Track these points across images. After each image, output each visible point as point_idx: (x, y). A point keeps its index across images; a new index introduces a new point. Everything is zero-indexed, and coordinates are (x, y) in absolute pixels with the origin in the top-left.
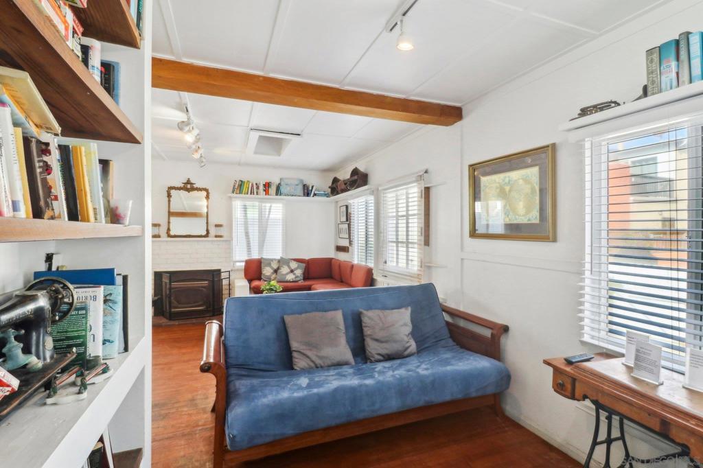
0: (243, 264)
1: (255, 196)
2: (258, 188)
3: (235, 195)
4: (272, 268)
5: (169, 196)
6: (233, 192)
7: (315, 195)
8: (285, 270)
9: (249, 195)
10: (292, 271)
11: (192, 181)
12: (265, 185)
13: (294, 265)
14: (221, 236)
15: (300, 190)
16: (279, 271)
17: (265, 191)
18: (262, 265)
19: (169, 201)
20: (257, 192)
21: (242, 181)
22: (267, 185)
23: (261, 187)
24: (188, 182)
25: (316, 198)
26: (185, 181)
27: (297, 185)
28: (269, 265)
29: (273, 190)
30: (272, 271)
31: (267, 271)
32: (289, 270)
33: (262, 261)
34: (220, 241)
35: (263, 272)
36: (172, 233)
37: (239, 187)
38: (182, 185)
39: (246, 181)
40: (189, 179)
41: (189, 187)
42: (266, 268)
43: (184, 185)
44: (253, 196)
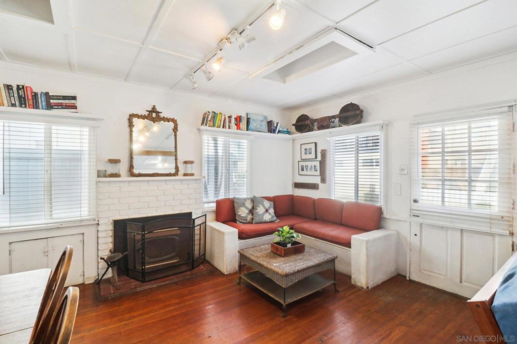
0: (214, 205)
1: (227, 130)
2: (230, 122)
3: (207, 128)
4: (247, 208)
5: (131, 125)
6: (205, 124)
7: (279, 132)
8: (260, 210)
9: (221, 129)
10: (267, 211)
11: (158, 109)
12: (236, 119)
13: (267, 204)
14: (192, 175)
15: (265, 126)
16: (255, 211)
17: (236, 125)
18: (236, 205)
19: (131, 132)
20: (229, 126)
22: (238, 119)
23: (233, 121)
24: (154, 110)
25: (280, 135)
26: (150, 109)
27: (262, 121)
28: (243, 205)
30: (248, 211)
31: (243, 212)
32: (264, 210)
33: (235, 201)
34: (190, 180)
35: (238, 213)
36: (136, 171)
39: (219, 113)
40: (154, 106)
41: (153, 115)
42: (241, 208)
43: (148, 113)
44: (224, 130)
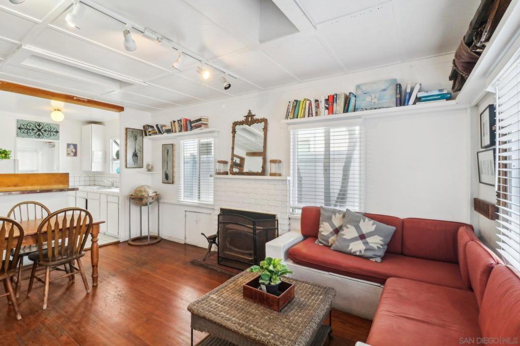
0: (300, 211)
1: (314, 118)
2: (317, 107)
3: (289, 121)
4: (332, 225)
5: (234, 132)
6: (287, 117)
7: (418, 100)
8: (350, 232)
9: (307, 119)
10: (362, 237)
11: (253, 113)
12: (327, 100)
13: (368, 226)
14: (280, 175)
15: (390, 95)
16: (341, 232)
17: (327, 108)
18: (321, 218)
20: (317, 113)
21: (297, 101)
22: (331, 100)
23: (323, 105)
24: (250, 115)
25: (420, 105)
26: (247, 114)
27: (384, 90)
28: (329, 219)
29: (339, 105)
30: (331, 230)
31: (325, 229)
32: (356, 234)
33: (322, 211)
35: (321, 229)
37: (294, 110)
38: (243, 119)
39: (302, 100)
40: (250, 111)
41: (250, 120)
42: (324, 223)
43: (245, 118)
44: (311, 119)
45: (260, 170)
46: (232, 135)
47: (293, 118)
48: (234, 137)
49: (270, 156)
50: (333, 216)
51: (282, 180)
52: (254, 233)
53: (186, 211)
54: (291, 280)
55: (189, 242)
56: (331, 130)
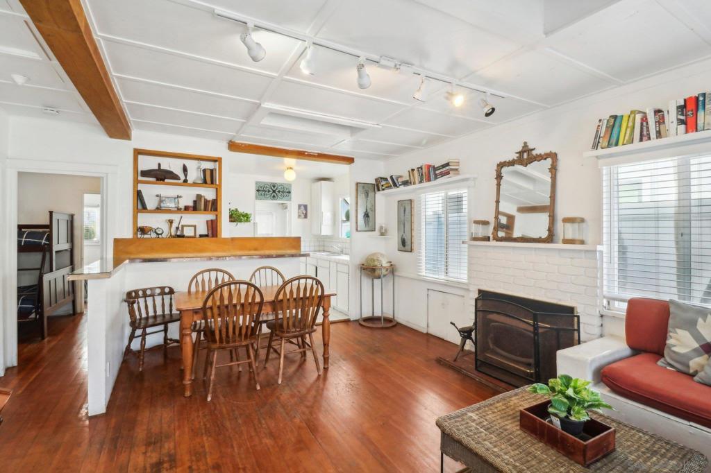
0: (625, 306)
1: (654, 142)
2: (661, 122)
3: (600, 152)
5: (499, 177)
6: (595, 146)
9: (637, 145)
11: (531, 147)
12: (682, 109)
14: (582, 242)
17: (681, 122)
18: (671, 321)
20: (659, 132)
21: (615, 117)
22: (691, 106)
23: (672, 117)
24: (526, 149)
26: (520, 149)
28: (691, 325)
30: (695, 345)
31: (681, 342)
33: (672, 309)
34: (580, 251)
35: (669, 342)
37: (610, 132)
38: (515, 156)
39: (626, 113)
40: (525, 143)
41: (526, 156)
42: (678, 331)
43: (518, 155)
44: (646, 144)
45: (545, 235)
46: (495, 182)
47: (609, 145)
48: (499, 185)
49: (562, 211)
50: (700, 320)
51: (587, 251)
52: (535, 332)
53: (428, 289)
54: (608, 420)
55: (433, 331)
56: (693, 161)
